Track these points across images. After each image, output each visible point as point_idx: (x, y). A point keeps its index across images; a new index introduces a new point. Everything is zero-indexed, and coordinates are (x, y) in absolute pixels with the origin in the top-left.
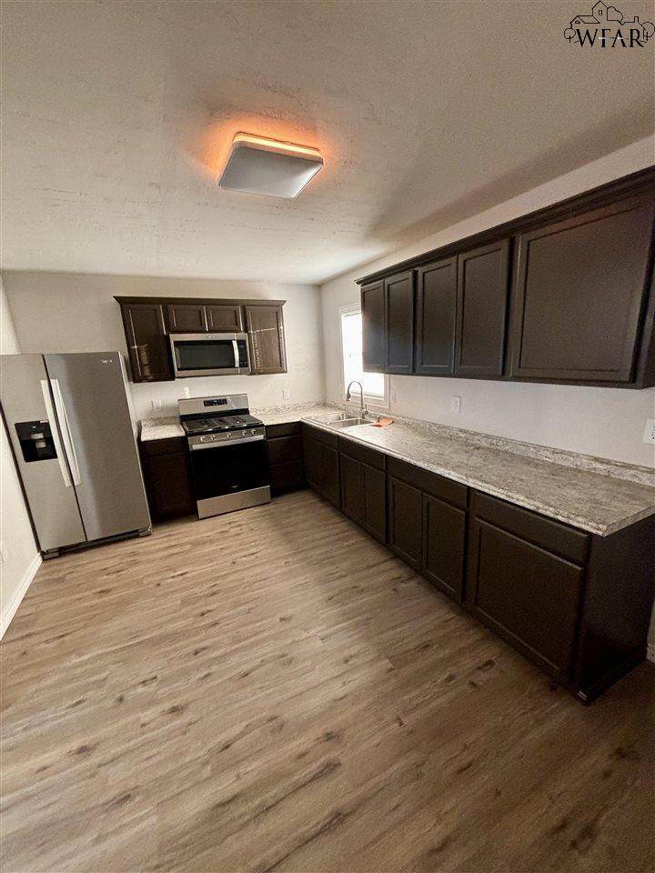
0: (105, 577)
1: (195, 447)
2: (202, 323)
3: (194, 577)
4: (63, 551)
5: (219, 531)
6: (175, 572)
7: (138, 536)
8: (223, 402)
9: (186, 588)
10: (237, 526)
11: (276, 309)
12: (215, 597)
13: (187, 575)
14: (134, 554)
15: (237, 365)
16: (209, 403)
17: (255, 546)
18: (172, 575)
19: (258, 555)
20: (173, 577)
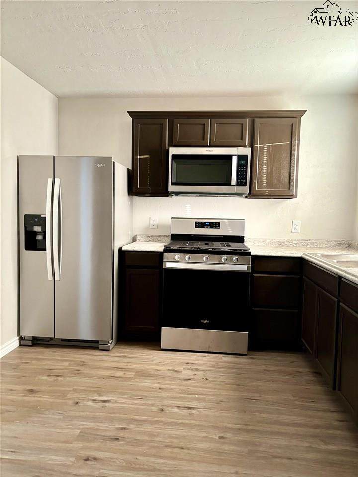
0: (45, 378)
1: (169, 265)
2: (204, 137)
3: (113, 409)
4: (36, 342)
5: (171, 368)
6: (100, 395)
7: (97, 348)
8: (216, 225)
9: (94, 419)
10: (192, 369)
11: (292, 121)
12: (115, 444)
13: (107, 405)
14: (83, 364)
15: (234, 182)
16: (200, 225)
17: (198, 400)
18: (95, 398)
19: (194, 412)
20: (94, 401)
